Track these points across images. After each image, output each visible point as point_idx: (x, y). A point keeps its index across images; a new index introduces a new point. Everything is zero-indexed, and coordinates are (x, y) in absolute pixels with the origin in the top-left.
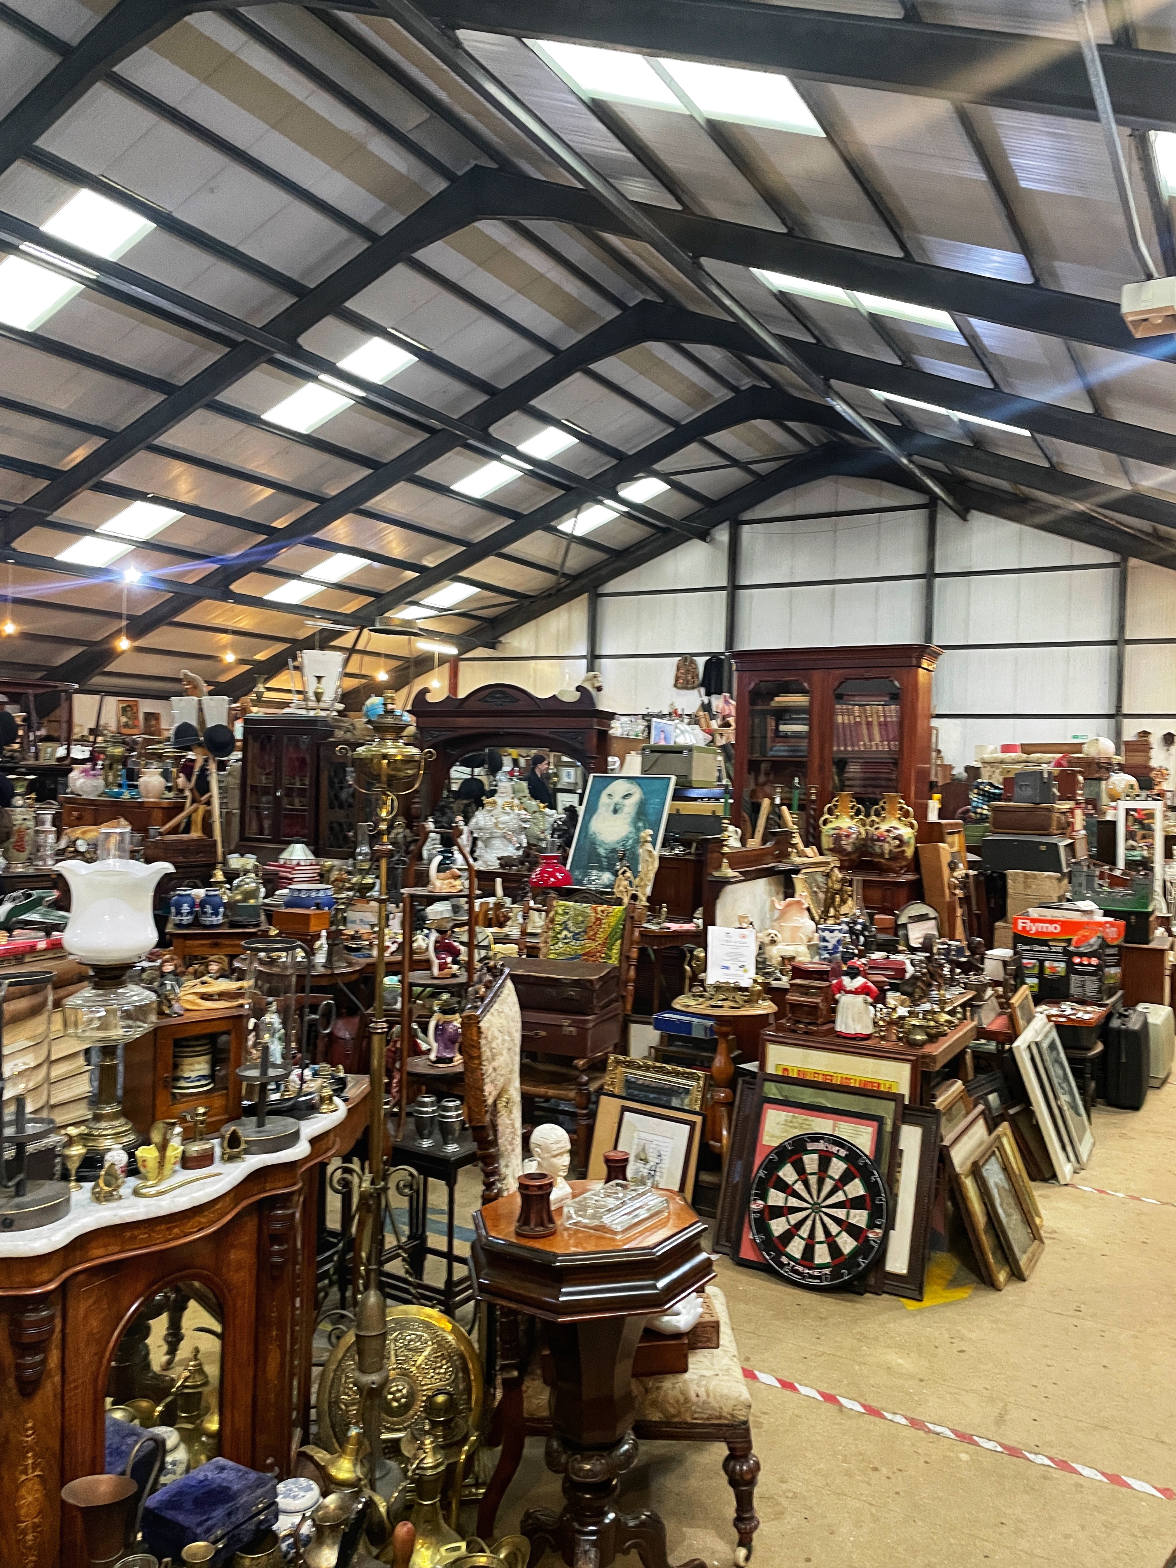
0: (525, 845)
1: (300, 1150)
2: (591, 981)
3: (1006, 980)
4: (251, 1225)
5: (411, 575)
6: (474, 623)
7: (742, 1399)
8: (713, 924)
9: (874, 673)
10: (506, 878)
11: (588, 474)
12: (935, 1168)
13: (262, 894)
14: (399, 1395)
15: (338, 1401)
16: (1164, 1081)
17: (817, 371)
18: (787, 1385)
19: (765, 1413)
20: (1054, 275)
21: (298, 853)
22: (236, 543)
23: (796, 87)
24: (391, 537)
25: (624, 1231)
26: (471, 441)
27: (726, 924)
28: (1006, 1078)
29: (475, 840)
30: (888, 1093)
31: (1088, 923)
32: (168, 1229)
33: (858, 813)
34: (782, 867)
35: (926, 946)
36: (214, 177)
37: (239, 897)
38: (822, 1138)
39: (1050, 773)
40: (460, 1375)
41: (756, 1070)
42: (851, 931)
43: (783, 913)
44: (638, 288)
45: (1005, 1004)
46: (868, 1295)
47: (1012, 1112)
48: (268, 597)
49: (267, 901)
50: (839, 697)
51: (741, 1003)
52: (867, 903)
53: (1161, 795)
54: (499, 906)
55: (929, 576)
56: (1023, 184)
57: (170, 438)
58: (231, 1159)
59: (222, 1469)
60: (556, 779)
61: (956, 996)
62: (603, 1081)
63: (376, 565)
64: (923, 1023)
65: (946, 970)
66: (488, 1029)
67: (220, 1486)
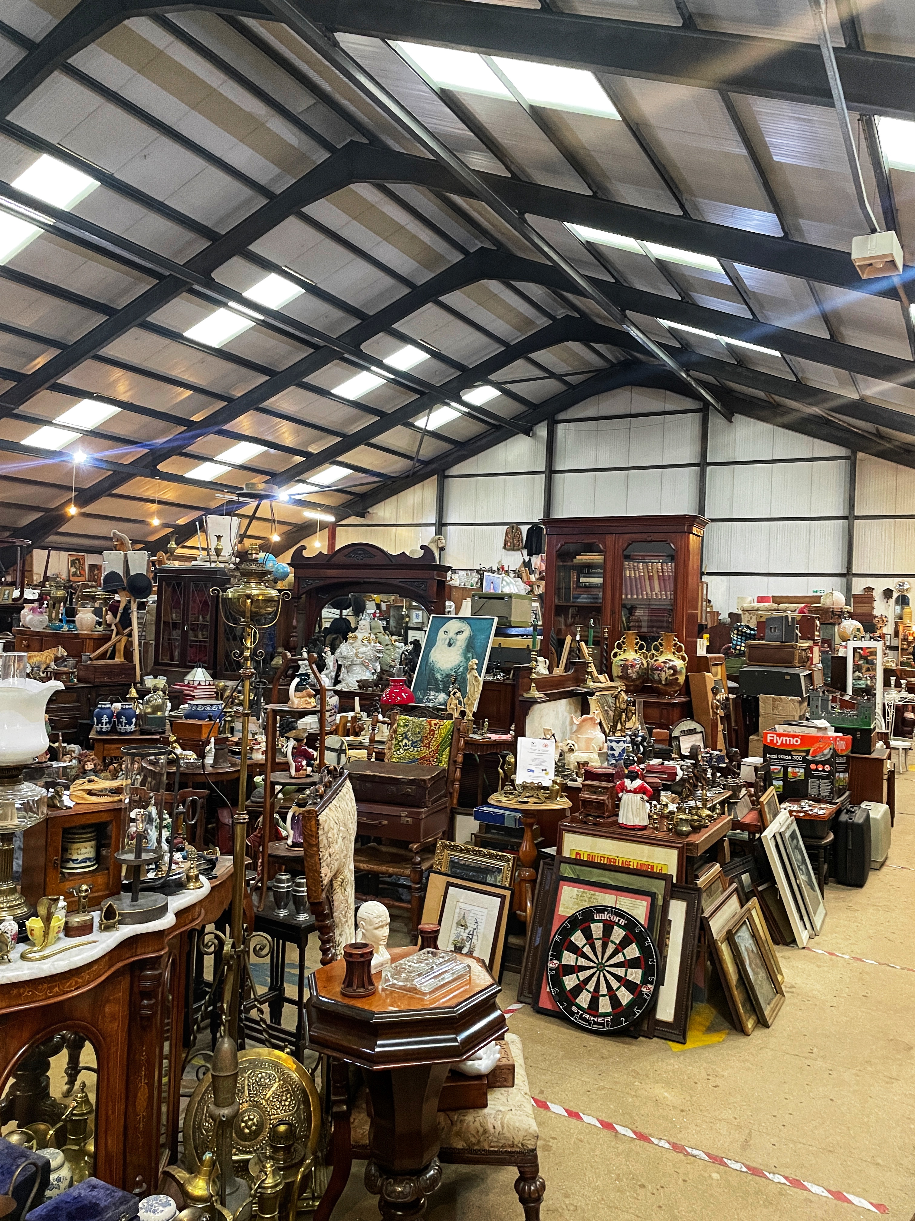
0: (379, 671)
1: (167, 921)
2: (424, 780)
3: (756, 782)
4: (125, 983)
5: (299, 459)
6: (350, 497)
7: (531, 1131)
8: (523, 735)
9: (654, 537)
10: (362, 697)
11: (437, 382)
12: (697, 934)
13: (169, 708)
14: (250, 1123)
15: (200, 1128)
16: (882, 864)
17: (616, 303)
18: (573, 1115)
19: (554, 1138)
20: (799, 230)
21: (199, 675)
22: (163, 433)
23: (600, 81)
24: (284, 429)
25: (431, 993)
26: (346, 356)
27: (534, 736)
28: (756, 860)
29: (339, 667)
30: (659, 873)
31: (822, 737)
32: (49, 988)
33: (642, 647)
34: (580, 690)
35: (694, 754)
36: (145, 148)
37: (149, 710)
38: (607, 910)
39: (793, 618)
40: (302, 1107)
41: (554, 853)
42: (633, 742)
43: (580, 726)
44: (477, 238)
45: (755, 802)
46: (641, 1038)
47: (760, 889)
48: (189, 475)
49: (172, 713)
50: (628, 558)
51: (543, 799)
52: (646, 719)
53: (882, 637)
54: (355, 719)
55: (703, 464)
56: (776, 158)
57: (112, 350)
58: (107, 928)
59: (94, 1187)
60: (407, 619)
61: (716, 795)
62: (432, 862)
63: (272, 451)
64: (689, 817)
65: (709, 775)
66: (326, 821)
67: (90, 1202)
